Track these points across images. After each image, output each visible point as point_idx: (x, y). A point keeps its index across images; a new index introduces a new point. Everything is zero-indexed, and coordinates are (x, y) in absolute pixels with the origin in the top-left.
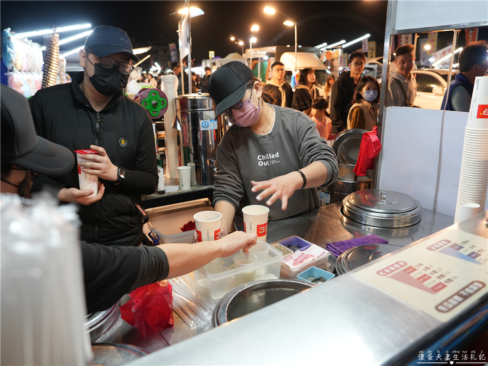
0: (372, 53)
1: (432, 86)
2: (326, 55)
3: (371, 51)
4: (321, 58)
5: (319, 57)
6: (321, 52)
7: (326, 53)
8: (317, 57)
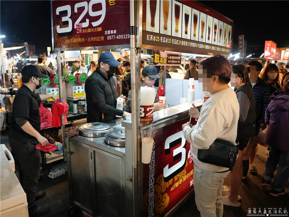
0: (145, 51)
1: (177, 69)
2: (125, 53)
3: (144, 50)
4: (122, 55)
5: (121, 54)
6: (121, 52)
7: (125, 52)
8: (120, 54)
